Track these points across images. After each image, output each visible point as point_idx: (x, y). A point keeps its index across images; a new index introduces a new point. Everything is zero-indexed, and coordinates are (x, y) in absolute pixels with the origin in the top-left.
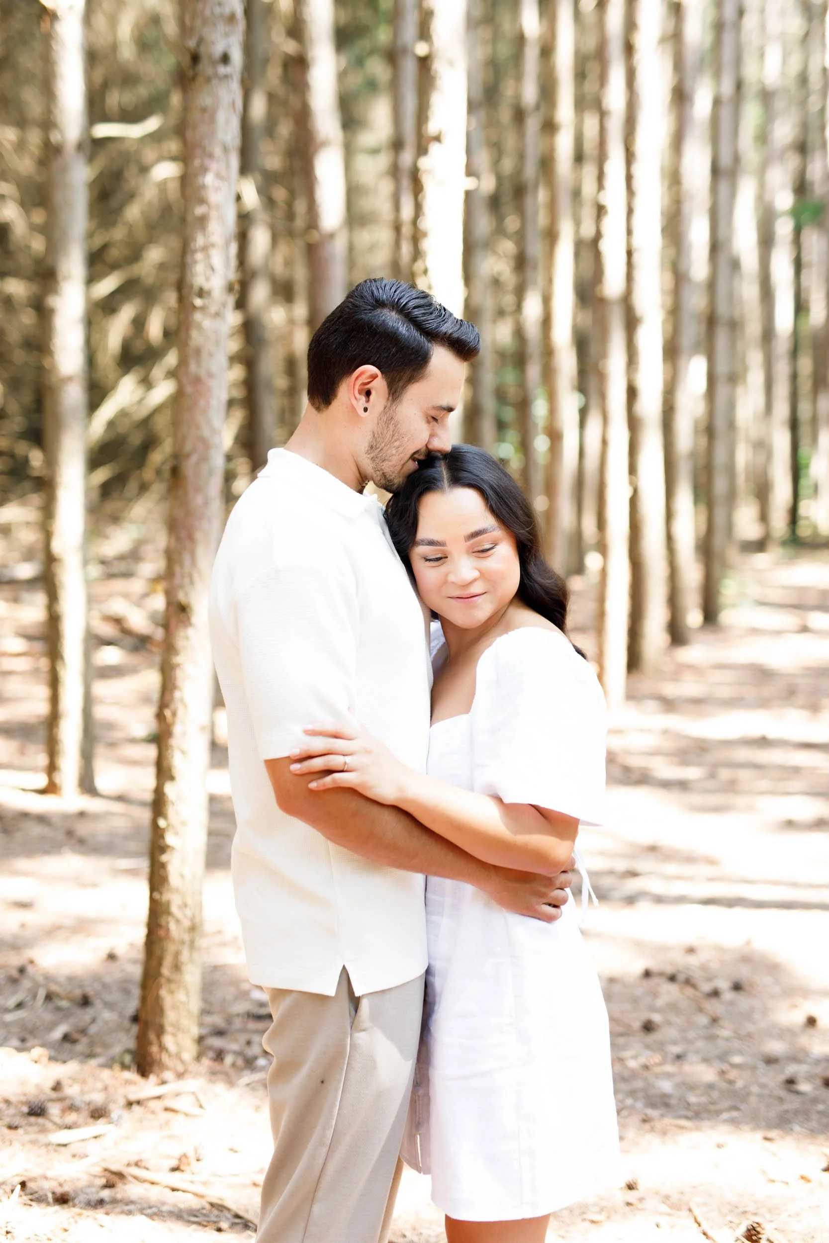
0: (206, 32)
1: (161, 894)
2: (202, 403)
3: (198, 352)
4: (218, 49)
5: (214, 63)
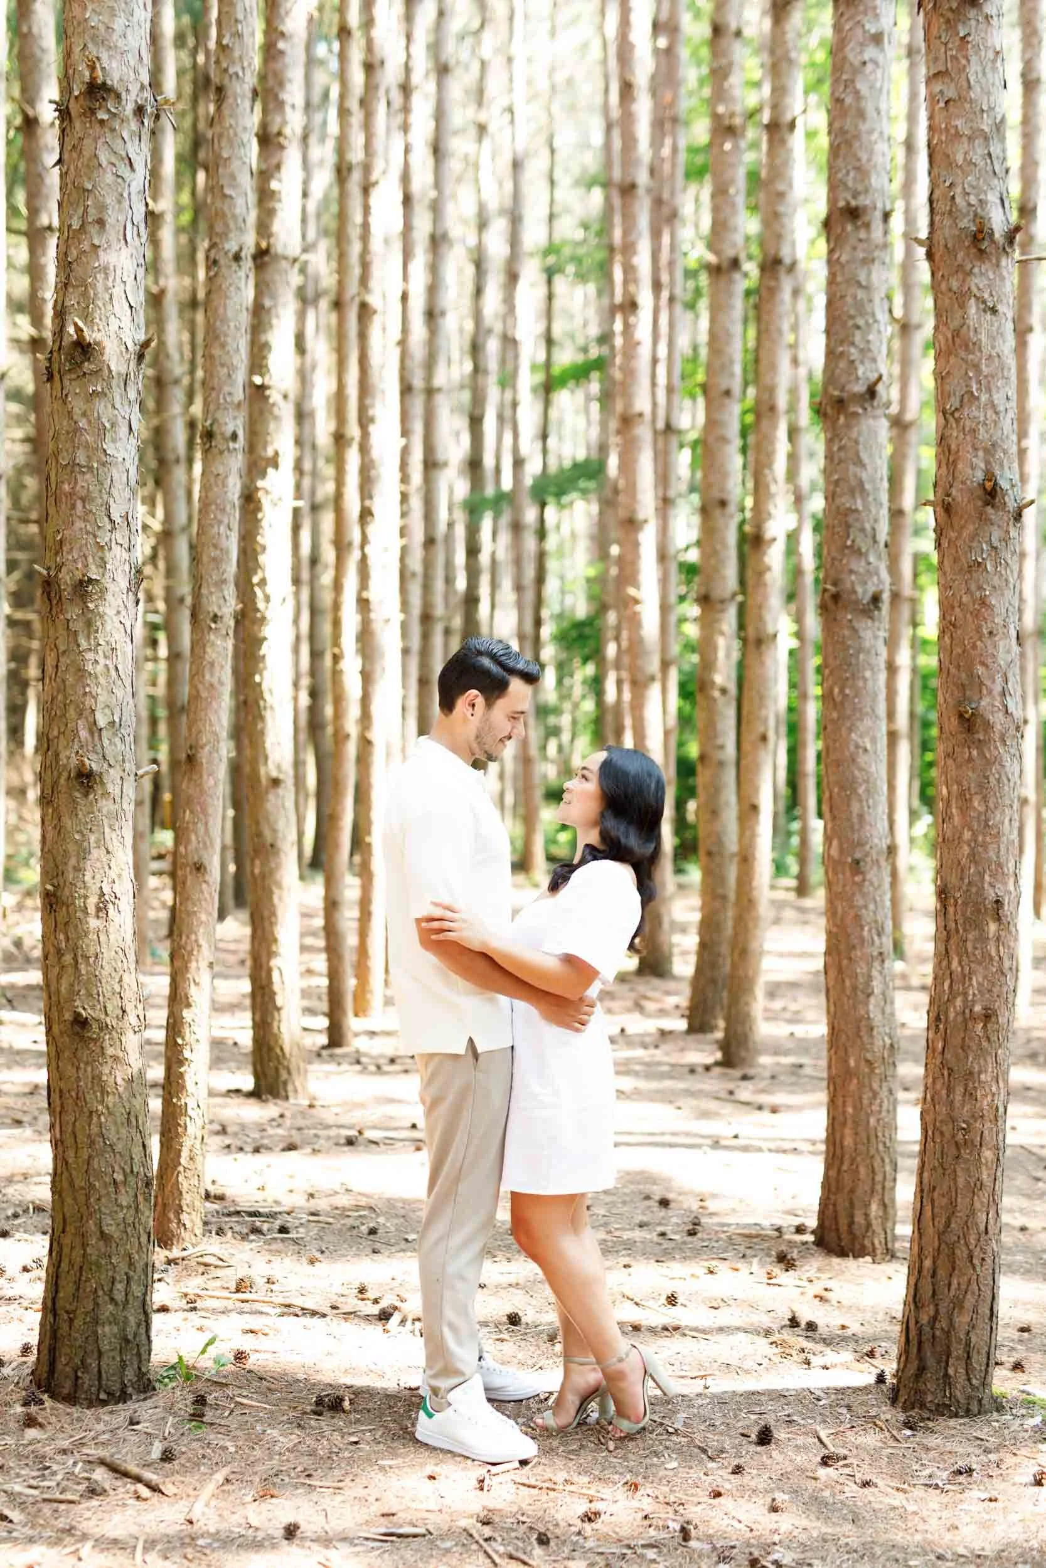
0: (218, 415)
1: (179, 1099)
2: (215, 705)
3: (212, 664)
4: (229, 429)
5: (226, 440)
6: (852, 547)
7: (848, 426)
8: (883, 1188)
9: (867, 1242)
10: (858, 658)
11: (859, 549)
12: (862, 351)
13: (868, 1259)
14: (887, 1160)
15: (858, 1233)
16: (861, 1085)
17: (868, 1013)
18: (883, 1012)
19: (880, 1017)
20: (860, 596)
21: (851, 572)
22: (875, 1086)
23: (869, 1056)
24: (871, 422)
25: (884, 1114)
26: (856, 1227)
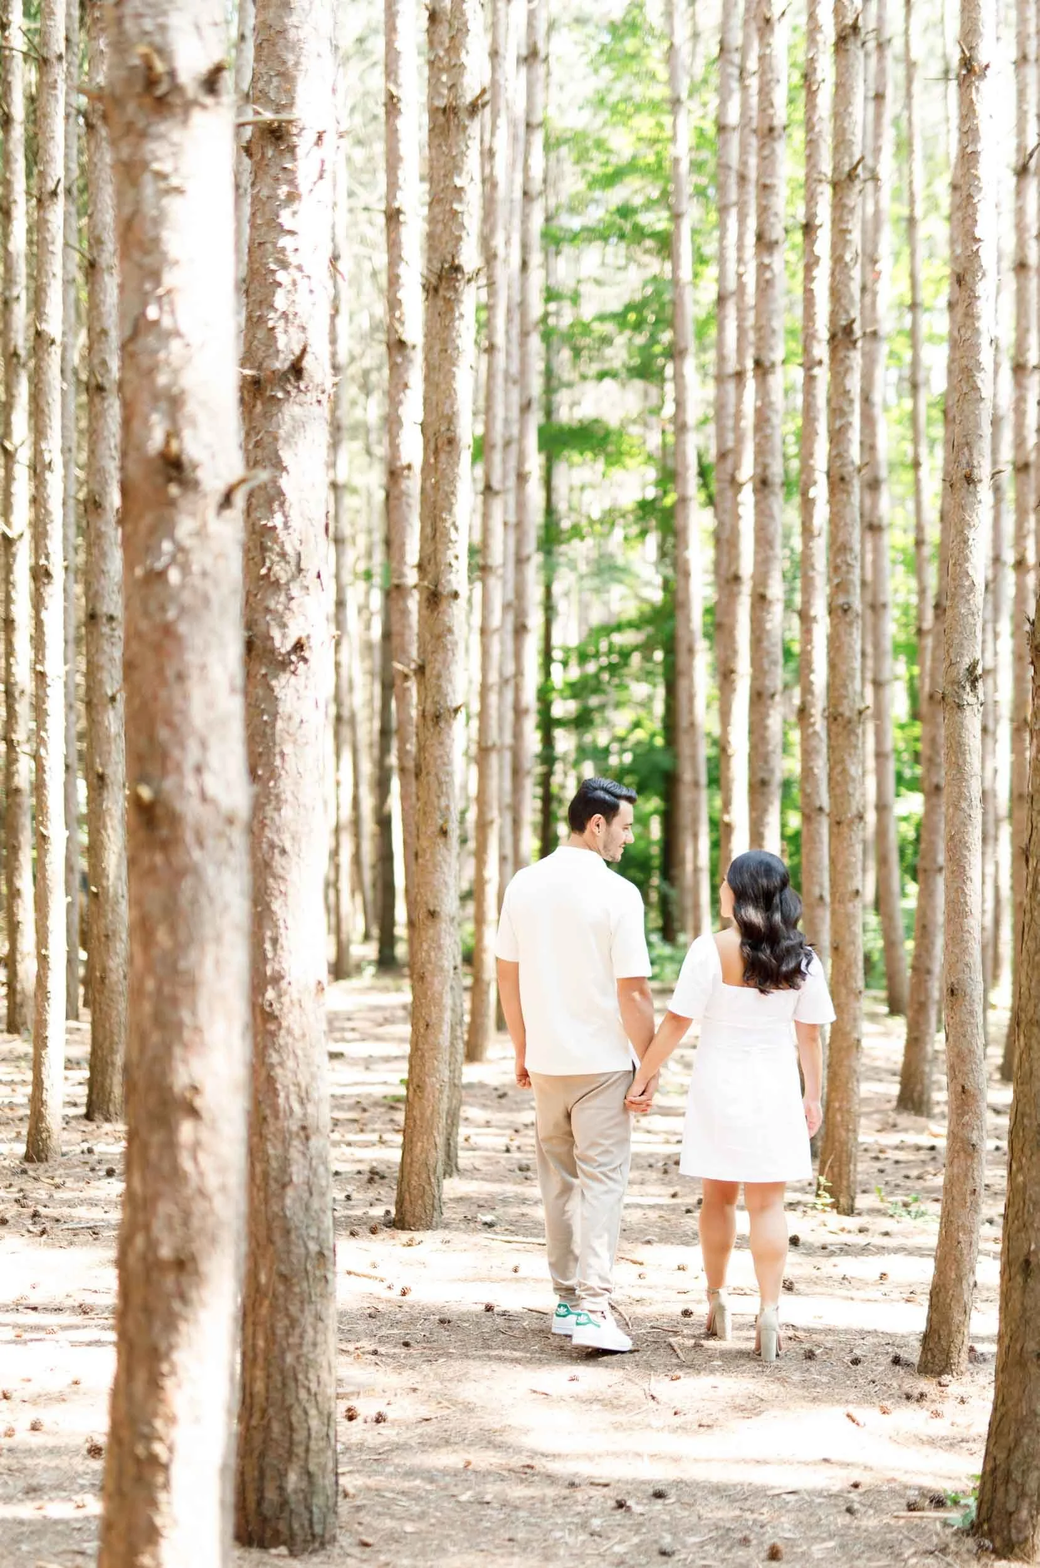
6: (267, 576)
7: (267, 416)
8: (307, 1450)
9: (282, 1526)
10: (274, 727)
11: (277, 581)
12: (284, 315)
13: (283, 1550)
14: (313, 1412)
15: (269, 1513)
16: (273, 1308)
17: (283, 1209)
18: (307, 1208)
19: (301, 1215)
20: (277, 644)
21: (268, 610)
22: (294, 1310)
23: (283, 1269)
24: (296, 410)
25: (305, 1350)
26: (266, 1505)
